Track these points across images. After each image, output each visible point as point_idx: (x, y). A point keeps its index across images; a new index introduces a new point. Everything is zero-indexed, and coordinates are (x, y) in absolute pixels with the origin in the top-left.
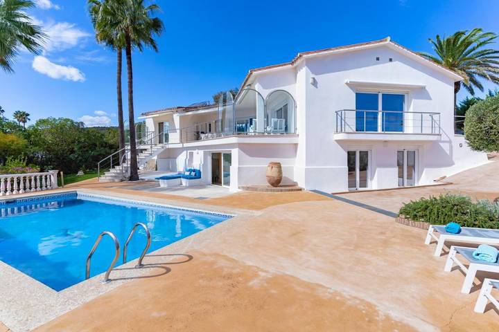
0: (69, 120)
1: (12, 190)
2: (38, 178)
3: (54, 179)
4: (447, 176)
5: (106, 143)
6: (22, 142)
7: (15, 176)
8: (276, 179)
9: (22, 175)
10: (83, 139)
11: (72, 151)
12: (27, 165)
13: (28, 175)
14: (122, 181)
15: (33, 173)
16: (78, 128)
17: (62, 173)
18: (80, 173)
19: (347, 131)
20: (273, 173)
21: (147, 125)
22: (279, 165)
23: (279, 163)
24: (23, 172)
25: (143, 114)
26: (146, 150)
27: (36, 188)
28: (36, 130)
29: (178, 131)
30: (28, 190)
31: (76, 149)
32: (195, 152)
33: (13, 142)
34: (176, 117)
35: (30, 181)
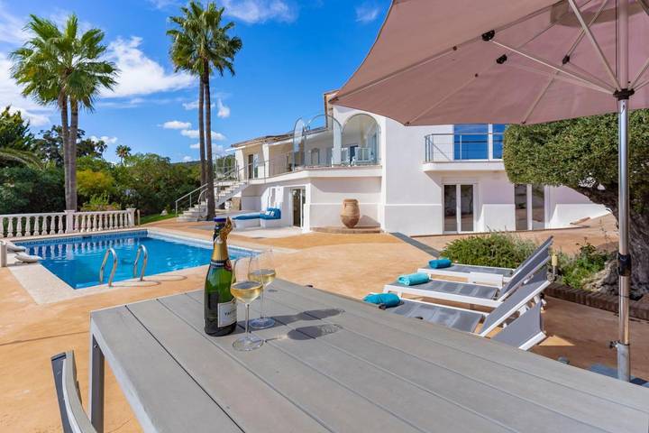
0: (155, 155)
1: (92, 228)
2: (116, 216)
3: (131, 218)
4: (592, 217)
5: (193, 180)
6: (110, 179)
7: (95, 213)
8: (350, 218)
9: (101, 213)
10: (169, 176)
11: (158, 190)
12: (110, 203)
13: (106, 213)
14: (199, 220)
15: (113, 211)
16: (164, 163)
17: (138, 211)
18: (164, 212)
19: (435, 160)
20: (348, 212)
21: (236, 158)
22: (354, 203)
23: (355, 200)
24: (103, 210)
25: (232, 146)
26: (228, 186)
27: (113, 226)
28: (123, 168)
29: (267, 164)
30: (106, 227)
31: (162, 187)
32: (277, 188)
33: (100, 180)
34: (266, 148)
35: (109, 218)
